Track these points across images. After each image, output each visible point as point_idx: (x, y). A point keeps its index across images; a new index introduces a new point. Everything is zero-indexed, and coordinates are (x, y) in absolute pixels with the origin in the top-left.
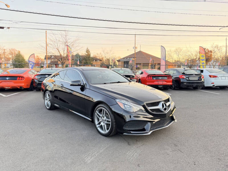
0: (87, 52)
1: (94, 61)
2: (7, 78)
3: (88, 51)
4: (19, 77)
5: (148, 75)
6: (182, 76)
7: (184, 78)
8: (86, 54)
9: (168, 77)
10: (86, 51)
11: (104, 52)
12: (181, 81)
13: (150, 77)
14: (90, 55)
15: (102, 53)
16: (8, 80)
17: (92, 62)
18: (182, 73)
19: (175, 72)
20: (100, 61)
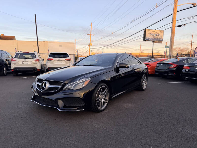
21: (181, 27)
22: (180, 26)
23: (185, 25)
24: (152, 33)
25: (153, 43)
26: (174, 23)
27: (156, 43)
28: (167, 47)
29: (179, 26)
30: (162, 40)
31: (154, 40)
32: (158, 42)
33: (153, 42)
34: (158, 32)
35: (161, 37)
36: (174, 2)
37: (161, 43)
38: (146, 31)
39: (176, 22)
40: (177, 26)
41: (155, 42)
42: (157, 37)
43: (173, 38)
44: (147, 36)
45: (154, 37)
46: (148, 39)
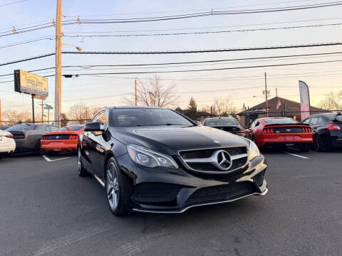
0: (191, 104)
1: (203, 117)
2: (57, 137)
4: (73, 135)
5: (266, 126)
6: (333, 125)
7: (337, 130)
8: (190, 108)
9: (305, 128)
10: (189, 103)
12: (332, 135)
13: (270, 129)
14: (196, 109)
16: (59, 139)
17: (199, 119)
18: (333, 121)
19: (320, 119)
22: (70, 76)
23: (77, 76)
24: (32, 79)
25: (32, 98)
26: (59, 69)
27: (38, 98)
28: (49, 107)
29: (67, 76)
30: (47, 95)
31: (34, 93)
32: (41, 96)
33: (33, 95)
34: (40, 80)
35: (45, 89)
37: (45, 99)
38: (21, 73)
40: (64, 75)
41: (36, 96)
42: (39, 87)
44: (23, 84)
45: (35, 88)
46: (25, 90)
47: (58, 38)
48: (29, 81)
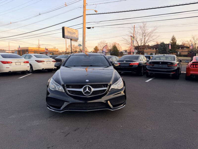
1: (180, 48)
3: (173, 39)
5: (193, 63)
8: (171, 42)
10: (171, 39)
11: (194, 39)
13: (196, 65)
14: (176, 43)
15: (192, 40)
17: (177, 50)
20: (187, 49)
21: (90, 29)
23: (93, 28)
24: (69, 31)
25: (71, 41)
26: (84, 24)
28: (80, 45)
30: (78, 39)
31: (71, 38)
32: (75, 40)
33: (71, 39)
34: (74, 31)
35: (77, 36)
36: (84, 6)
37: (77, 41)
38: (65, 28)
39: (86, 24)
40: (87, 28)
41: (72, 40)
42: (74, 35)
43: (85, 38)
44: (66, 34)
45: (72, 35)
46: (67, 37)
47: (84, 7)
48: (69, 32)
